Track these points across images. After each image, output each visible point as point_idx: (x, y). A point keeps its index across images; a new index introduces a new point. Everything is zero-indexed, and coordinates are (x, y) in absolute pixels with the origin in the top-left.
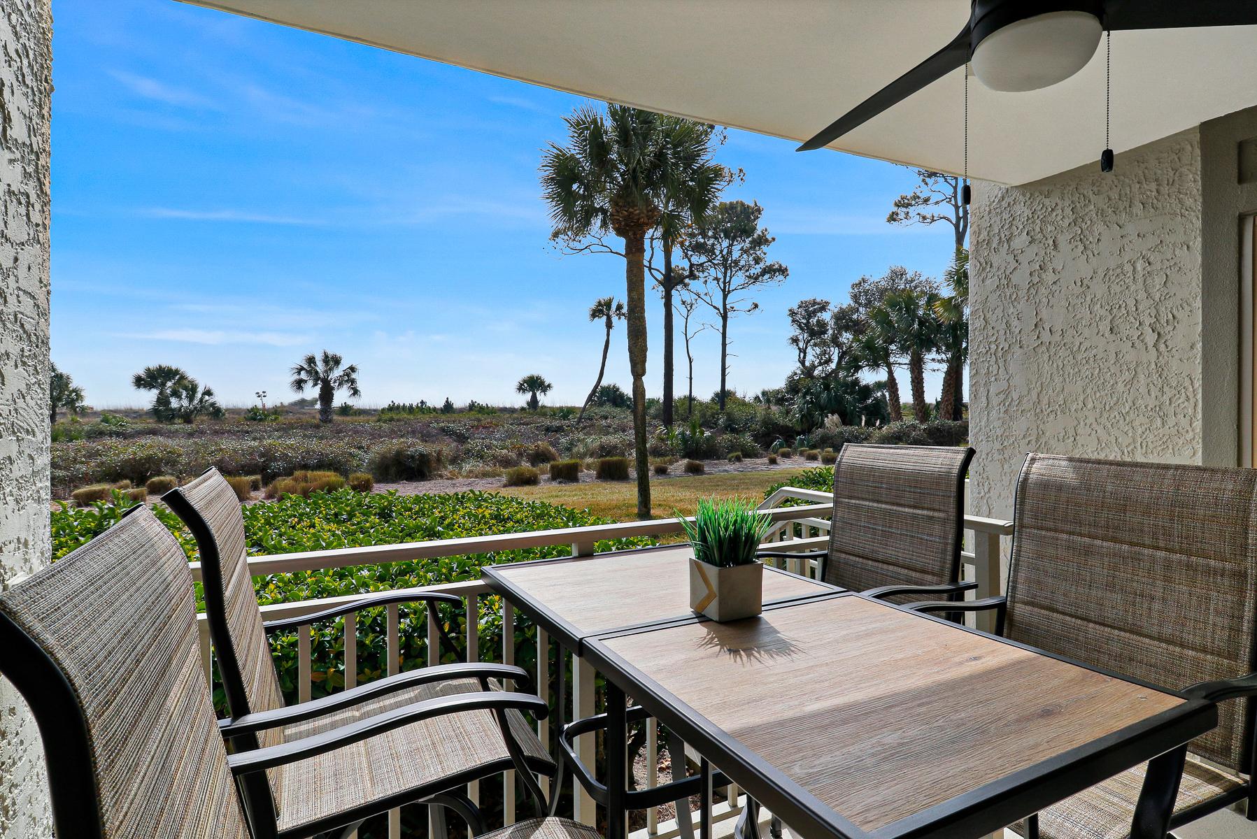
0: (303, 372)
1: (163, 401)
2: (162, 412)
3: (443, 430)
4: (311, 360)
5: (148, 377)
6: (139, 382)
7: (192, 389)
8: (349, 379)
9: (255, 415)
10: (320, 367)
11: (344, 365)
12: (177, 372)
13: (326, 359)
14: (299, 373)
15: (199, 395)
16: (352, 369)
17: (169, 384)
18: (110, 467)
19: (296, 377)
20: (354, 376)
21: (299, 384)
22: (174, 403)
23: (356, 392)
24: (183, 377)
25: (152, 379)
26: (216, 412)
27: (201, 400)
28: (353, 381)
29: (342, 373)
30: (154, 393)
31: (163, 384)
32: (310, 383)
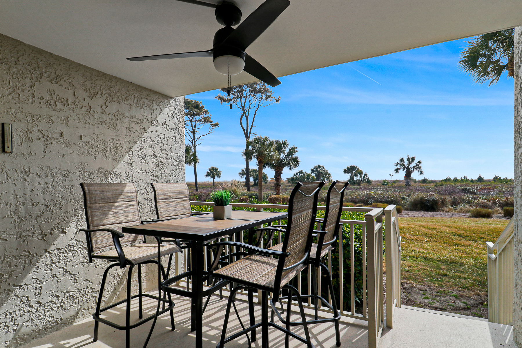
0: (399, 165)
1: (352, 178)
2: (351, 182)
3: (463, 190)
4: (402, 160)
5: (348, 170)
6: (345, 171)
7: (360, 173)
8: (418, 167)
9: (385, 183)
10: (406, 163)
11: (416, 161)
12: (356, 168)
13: (408, 159)
14: (397, 166)
15: (363, 176)
16: (420, 162)
17: (354, 172)
19: (396, 167)
20: (420, 165)
21: (397, 170)
22: (355, 179)
23: (421, 173)
24: (358, 169)
25: (350, 170)
26: (369, 182)
27: (364, 177)
28: (420, 168)
29: (415, 165)
30: (350, 175)
31: (352, 172)
32: (402, 169)
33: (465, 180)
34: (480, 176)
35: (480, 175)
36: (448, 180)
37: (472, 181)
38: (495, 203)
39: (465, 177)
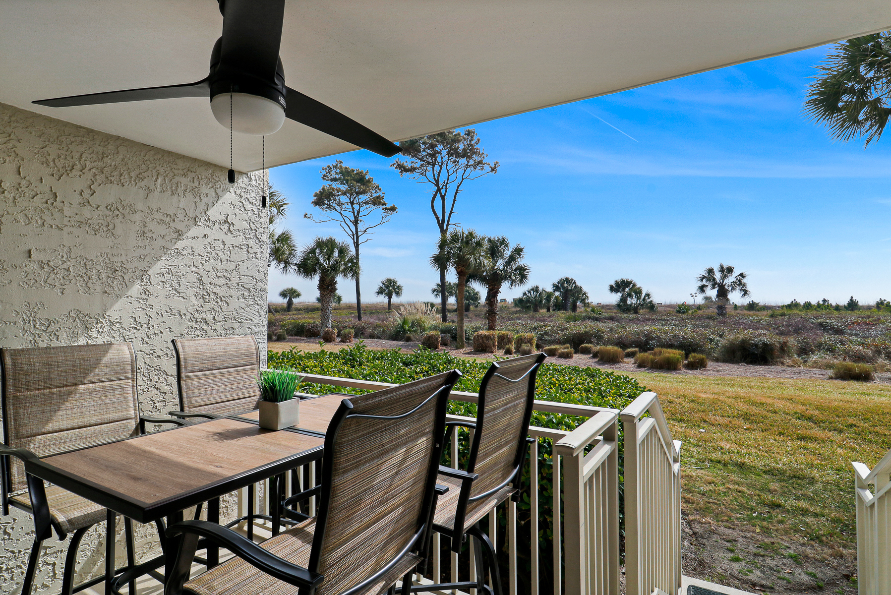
0: (704, 280)
1: (623, 300)
2: (623, 306)
3: (821, 324)
4: (711, 271)
5: (616, 286)
6: (612, 289)
7: (638, 292)
8: (740, 283)
9: (682, 309)
10: (718, 276)
11: (736, 273)
12: (630, 282)
13: (722, 270)
14: (702, 280)
15: (643, 295)
16: (742, 275)
17: (627, 290)
18: (568, 337)
19: (700, 284)
20: (744, 281)
21: (702, 289)
22: (629, 301)
23: (745, 293)
24: (634, 285)
25: (620, 286)
26: (652, 307)
27: (644, 299)
28: (744, 285)
29: (735, 280)
30: (620, 294)
31: (624, 290)
32: (709, 287)
33: (824, 306)
34: (851, 300)
35: (852, 297)
36: (793, 305)
37: (837, 308)
38: (878, 352)
39: (824, 301)
